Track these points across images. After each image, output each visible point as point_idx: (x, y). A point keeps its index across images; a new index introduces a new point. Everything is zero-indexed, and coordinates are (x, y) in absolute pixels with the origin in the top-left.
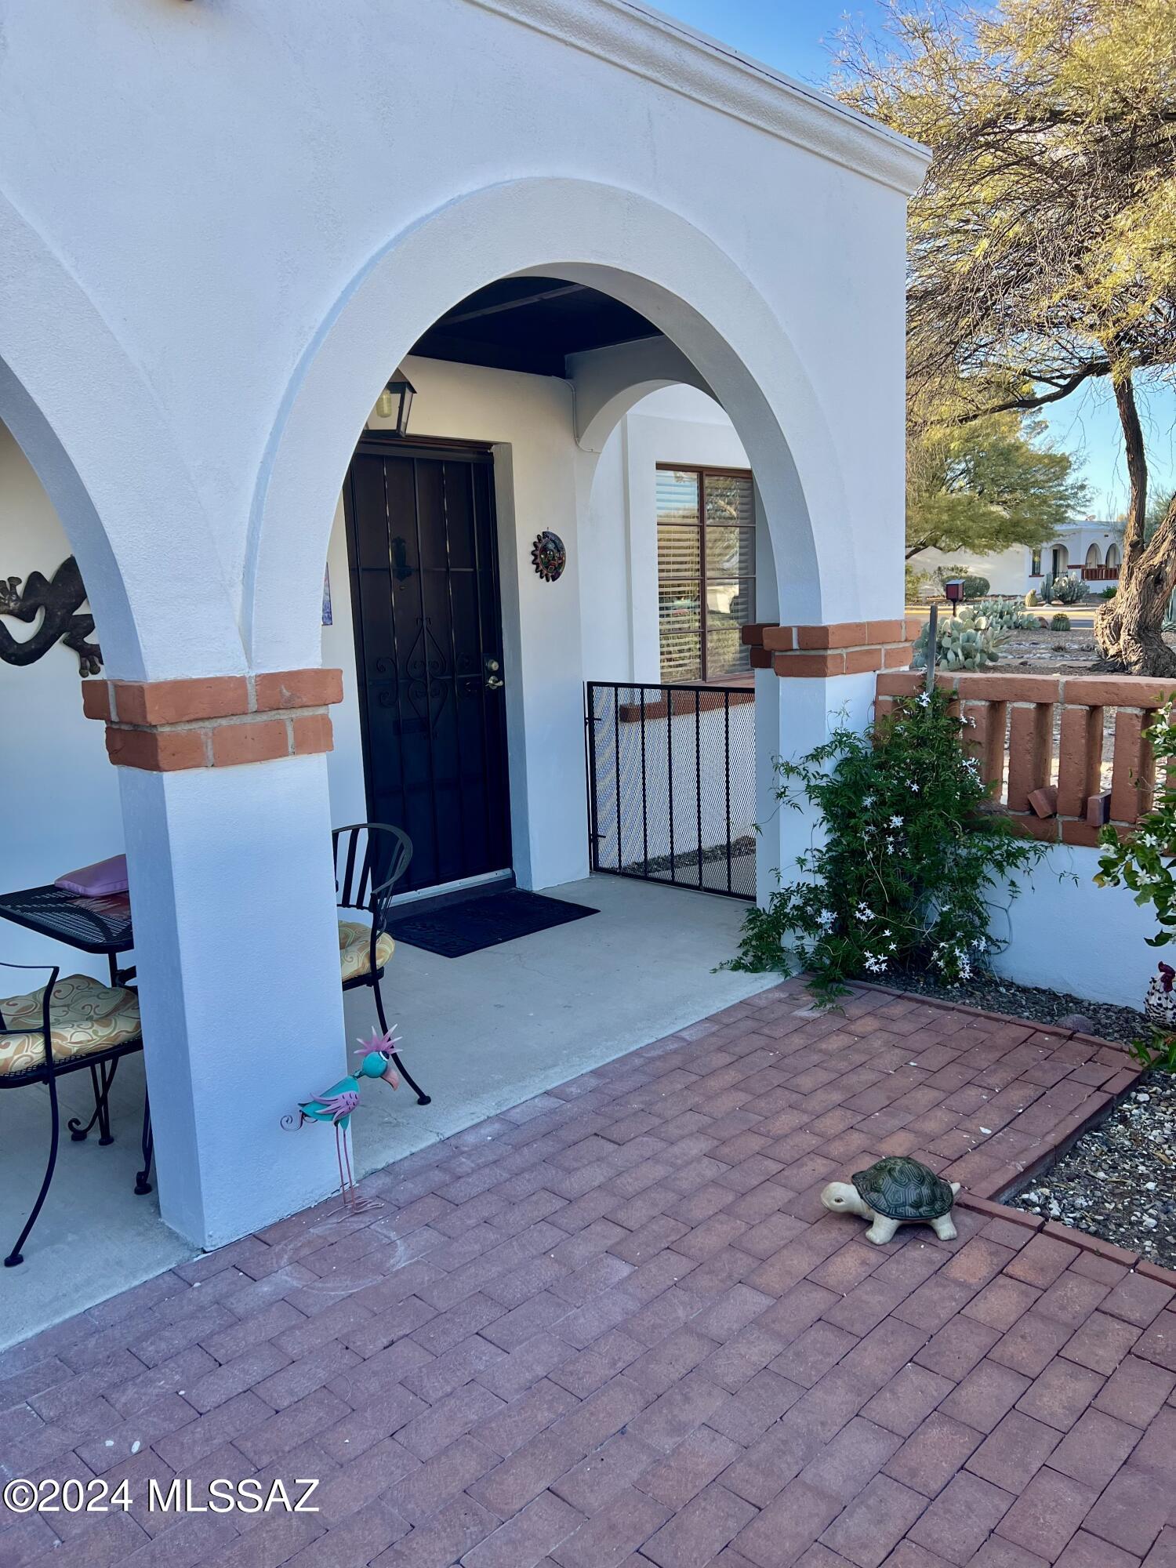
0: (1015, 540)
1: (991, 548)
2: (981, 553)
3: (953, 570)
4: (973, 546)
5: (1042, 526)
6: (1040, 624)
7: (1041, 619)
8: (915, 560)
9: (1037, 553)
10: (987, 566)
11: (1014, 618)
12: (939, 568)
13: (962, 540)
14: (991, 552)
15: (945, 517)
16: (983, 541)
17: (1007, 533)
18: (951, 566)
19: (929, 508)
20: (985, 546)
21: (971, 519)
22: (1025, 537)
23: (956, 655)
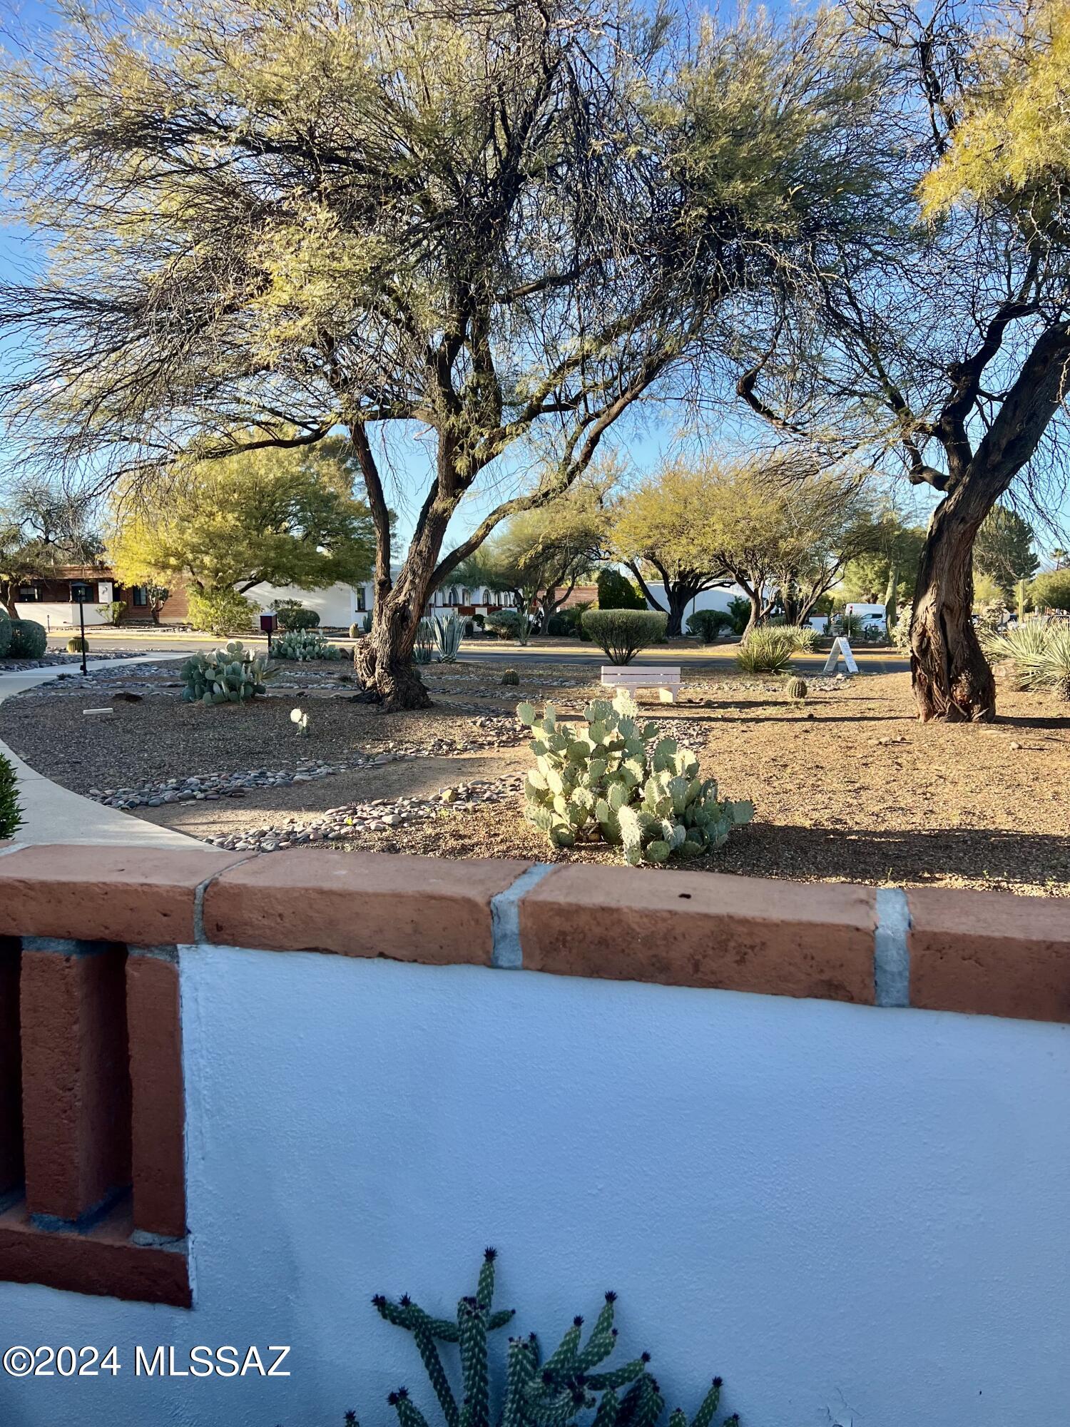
0: (338, 578)
1: (316, 584)
2: (309, 589)
3: (288, 603)
4: (300, 583)
5: (361, 567)
6: (341, 654)
7: (342, 650)
8: (253, 592)
9: (361, 592)
10: (319, 601)
11: (317, 648)
12: (276, 601)
13: (291, 577)
14: (317, 589)
15: (272, 554)
16: (310, 578)
17: (328, 573)
18: (287, 599)
19: (259, 546)
20: (311, 583)
21: (296, 557)
22: (346, 577)
23: (221, 686)
